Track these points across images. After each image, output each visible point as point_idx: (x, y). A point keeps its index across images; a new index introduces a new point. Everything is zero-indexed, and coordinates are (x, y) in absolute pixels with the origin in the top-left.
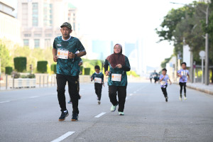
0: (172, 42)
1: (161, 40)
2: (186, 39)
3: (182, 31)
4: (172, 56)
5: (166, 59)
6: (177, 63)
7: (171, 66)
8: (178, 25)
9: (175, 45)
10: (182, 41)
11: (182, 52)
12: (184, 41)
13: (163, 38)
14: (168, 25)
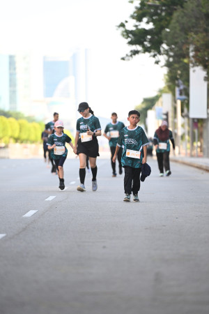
0: (163, 59)
1: (135, 52)
2: (196, 50)
3: (186, 30)
4: (161, 91)
5: (146, 100)
6: (175, 109)
7: (158, 116)
8: (175, 14)
9: (168, 65)
10: (186, 55)
11: (187, 81)
12: (191, 54)
13: (139, 48)
14: (151, 16)
